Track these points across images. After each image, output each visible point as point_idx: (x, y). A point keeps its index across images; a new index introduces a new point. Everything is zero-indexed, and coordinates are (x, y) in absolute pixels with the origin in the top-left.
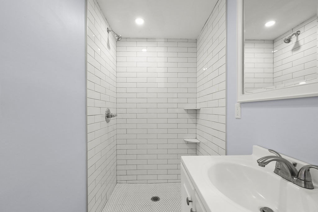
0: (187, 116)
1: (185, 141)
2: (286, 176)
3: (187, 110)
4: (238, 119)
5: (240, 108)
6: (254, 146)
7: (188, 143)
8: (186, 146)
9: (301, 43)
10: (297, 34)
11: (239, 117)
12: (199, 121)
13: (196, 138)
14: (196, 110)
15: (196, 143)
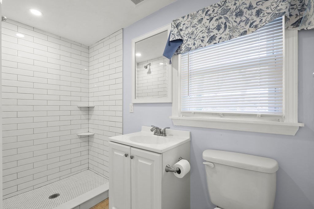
0: (81, 113)
1: (78, 135)
2: (158, 134)
3: (80, 108)
4: (131, 113)
5: (133, 106)
6: (142, 126)
7: (81, 137)
8: (79, 140)
9: (151, 70)
10: (150, 64)
11: (132, 112)
12: (92, 117)
13: (88, 132)
14: (89, 107)
15: (88, 136)
